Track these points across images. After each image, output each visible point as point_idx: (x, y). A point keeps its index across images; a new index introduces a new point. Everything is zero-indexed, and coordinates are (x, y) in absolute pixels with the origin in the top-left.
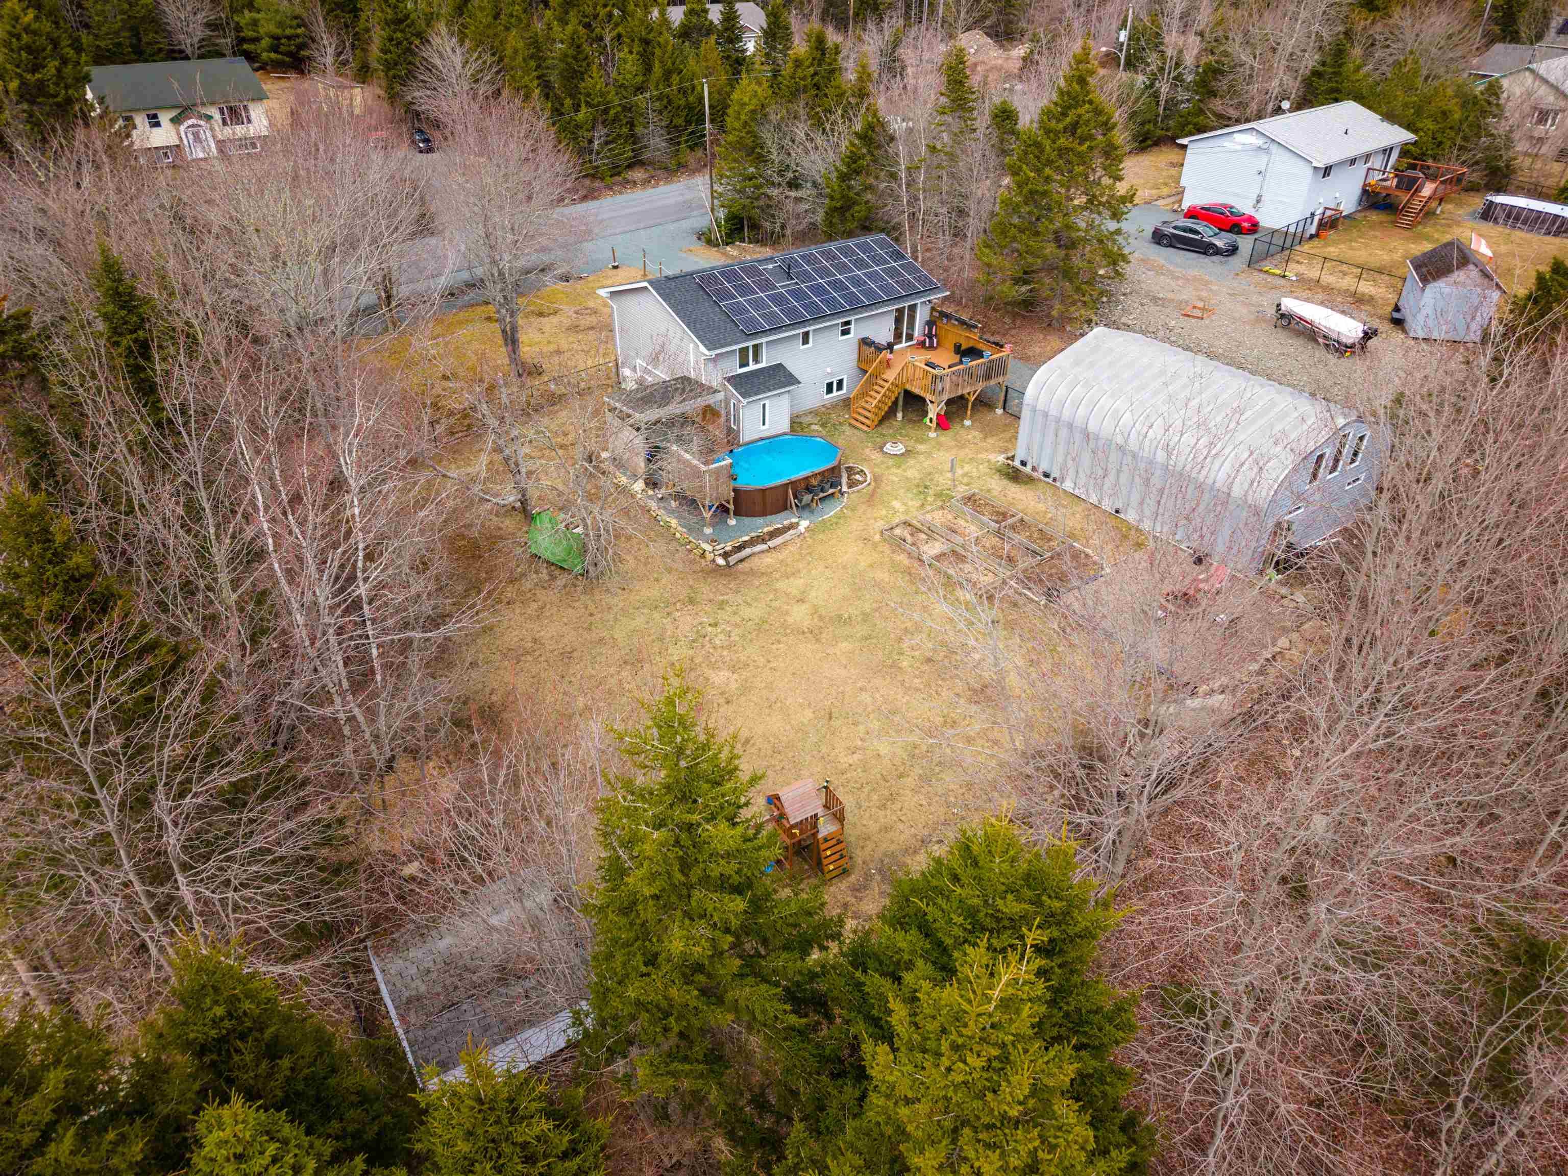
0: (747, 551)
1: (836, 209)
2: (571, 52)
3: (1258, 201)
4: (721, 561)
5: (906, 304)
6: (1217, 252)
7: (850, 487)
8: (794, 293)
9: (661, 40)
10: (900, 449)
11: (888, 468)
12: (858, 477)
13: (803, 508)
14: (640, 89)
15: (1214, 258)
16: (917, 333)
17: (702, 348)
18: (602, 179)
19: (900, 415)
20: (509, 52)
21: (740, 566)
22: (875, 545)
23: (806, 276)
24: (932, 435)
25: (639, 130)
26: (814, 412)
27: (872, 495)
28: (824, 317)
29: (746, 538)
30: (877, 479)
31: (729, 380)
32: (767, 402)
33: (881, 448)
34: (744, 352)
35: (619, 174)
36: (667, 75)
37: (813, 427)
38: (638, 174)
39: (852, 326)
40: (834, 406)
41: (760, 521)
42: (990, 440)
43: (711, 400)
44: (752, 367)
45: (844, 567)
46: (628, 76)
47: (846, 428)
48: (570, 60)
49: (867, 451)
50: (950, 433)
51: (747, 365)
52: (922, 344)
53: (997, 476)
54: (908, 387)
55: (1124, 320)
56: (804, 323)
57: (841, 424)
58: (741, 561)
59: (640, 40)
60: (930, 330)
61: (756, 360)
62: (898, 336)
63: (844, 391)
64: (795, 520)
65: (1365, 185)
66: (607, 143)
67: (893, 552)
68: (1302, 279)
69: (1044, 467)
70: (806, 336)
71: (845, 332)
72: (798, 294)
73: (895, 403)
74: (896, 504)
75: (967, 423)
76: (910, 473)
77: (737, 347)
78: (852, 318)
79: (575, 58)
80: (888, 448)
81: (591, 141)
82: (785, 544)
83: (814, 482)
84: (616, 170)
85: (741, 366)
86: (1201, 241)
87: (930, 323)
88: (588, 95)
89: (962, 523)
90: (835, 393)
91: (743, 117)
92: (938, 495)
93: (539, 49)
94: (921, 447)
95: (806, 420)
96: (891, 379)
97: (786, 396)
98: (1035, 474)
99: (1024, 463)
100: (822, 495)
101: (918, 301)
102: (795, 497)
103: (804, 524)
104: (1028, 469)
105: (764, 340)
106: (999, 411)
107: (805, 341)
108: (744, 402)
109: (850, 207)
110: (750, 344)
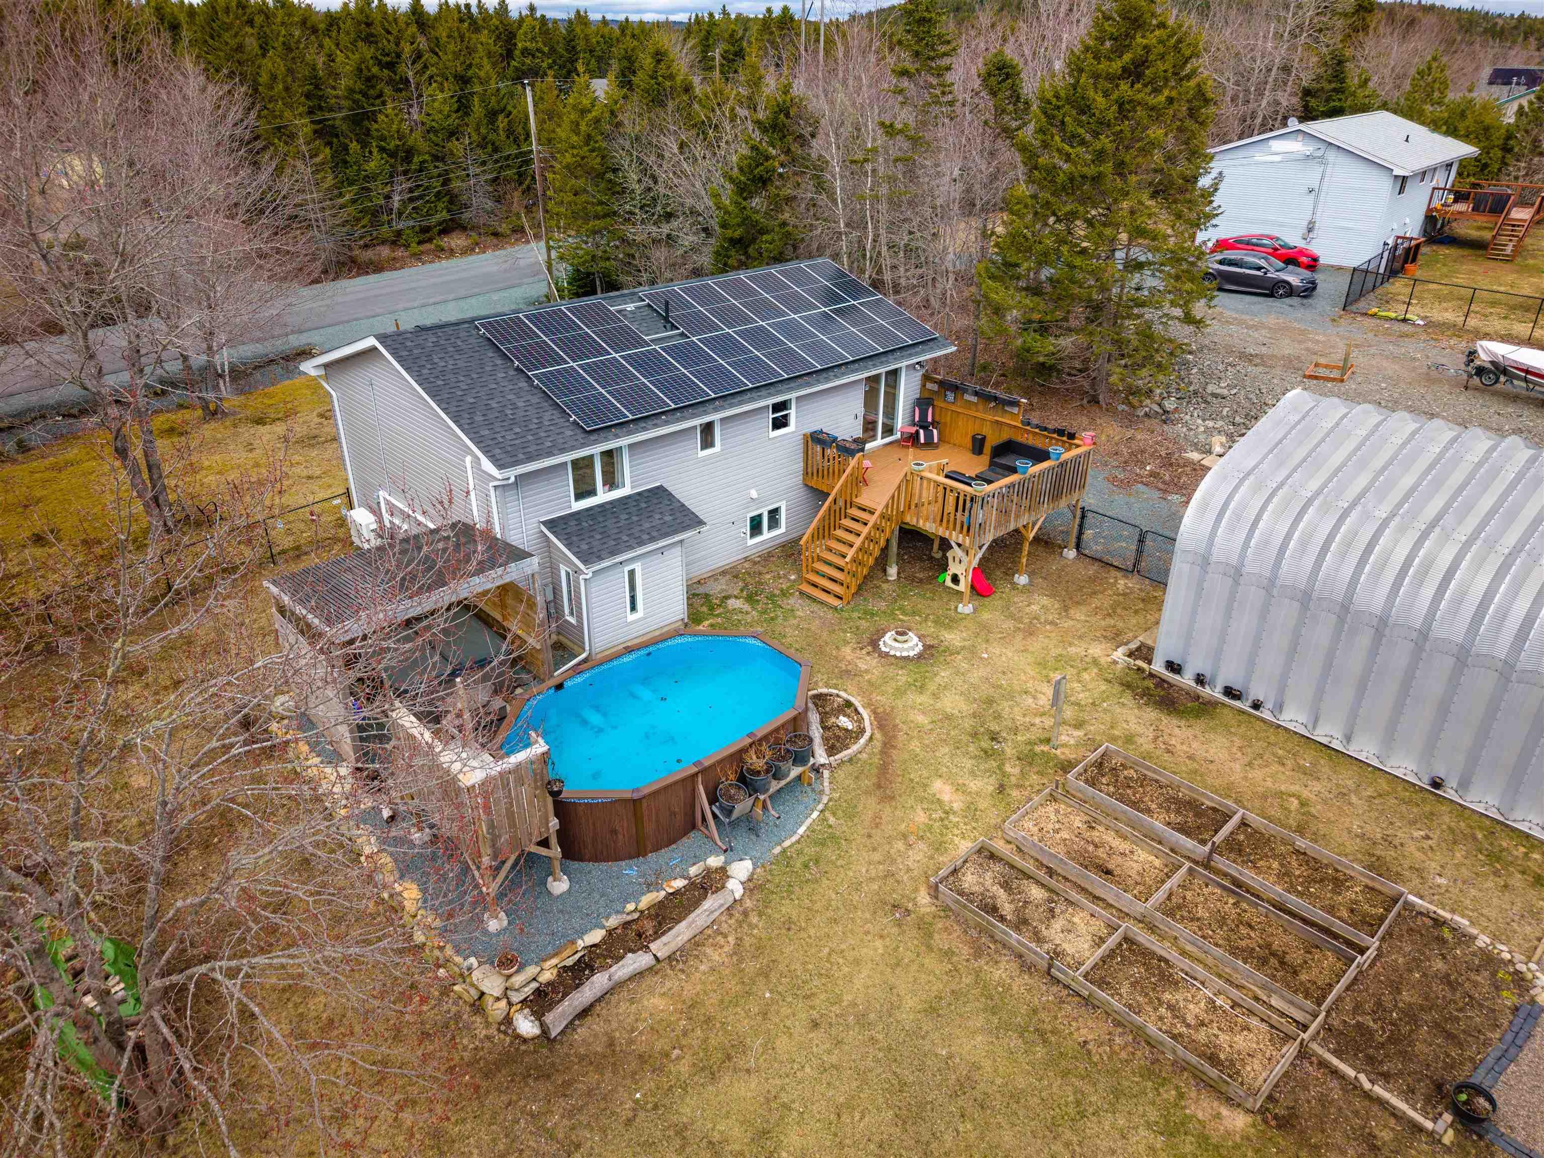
0: (599, 982)
1: (733, 242)
2: (359, 86)
3: (1310, 230)
4: (526, 1026)
5: (882, 370)
6: (1290, 291)
7: (831, 750)
8: (680, 353)
9: (482, 74)
10: (912, 646)
11: (900, 692)
12: (844, 722)
13: (734, 824)
14: (453, 133)
15: (1288, 300)
16: (901, 421)
17: (487, 465)
18: (407, 246)
19: (893, 571)
20: (264, 78)
21: (582, 1032)
22: (925, 928)
23: (699, 324)
24: (966, 609)
25: (456, 184)
26: (731, 573)
27: (884, 769)
28: (741, 394)
29: (595, 936)
30: (883, 721)
31: (551, 524)
32: (637, 566)
33: (874, 644)
34: (582, 467)
35: (430, 240)
36: (492, 115)
37: (732, 603)
38: (457, 241)
39: (792, 412)
40: (767, 557)
41: (631, 870)
42: (1079, 614)
43: (514, 572)
44: (603, 496)
45: (862, 1020)
46: (438, 117)
47: (794, 601)
48: (358, 96)
49: (847, 651)
50: (995, 601)
51: (592, 492)
52: (913, 439)
53: (1127, 698)
54: (911, 519)
55: (1211, 388)
56: (703, 405)
57: (784, 594)
58: (584, 1013)
59: (455, 77)
60: (923, 415)
61: (611, 482)
62: (869, 426)
63: (782, 530)
64: (715, 861)
65: (1429, 210)
66: (411, 200)
67: (978, 953)
68: (1430, 324)
69: (1228, 675)
70: (708, 429)
71: (780, 423)
72: (687, 354)
73: (885, 550)
74: (942, 789)
75: (1022, 579)
76: (952, 703)
77: (568, 457)
78: (793, 395)
79: (365, 95)
80: (888, 642)
81: (388, 197)
82: (696, 942)
83: (755, 761)
84: (425, 234)
85: (579, 496)
86: (1263, 279)
87: (923, 403)
88: (383, 138)
89: (1110, 839)
90: (767, 535)
91: (583, 128)
92: (1027, 759)
93: (317, 87)
94: (953, 638)
95: (716, 588)
96: (879, 509)
97: (677, 551)
98: (1206, 691)
99: (1174, 667)
100: (775, 786)
101: (903, 364)
102: (712, 800)
103: (741, 870)
104: (1187, 680)
105: (623, 442)
106: (1071, 554)
107: (707, 442)
108: (588, 572)
109: (754, 240)
110: (596, 450)
